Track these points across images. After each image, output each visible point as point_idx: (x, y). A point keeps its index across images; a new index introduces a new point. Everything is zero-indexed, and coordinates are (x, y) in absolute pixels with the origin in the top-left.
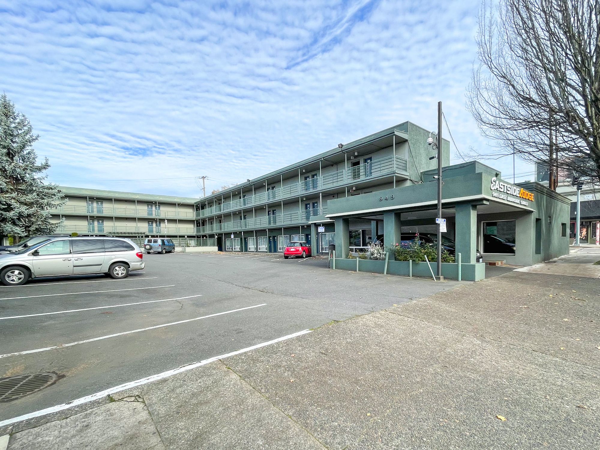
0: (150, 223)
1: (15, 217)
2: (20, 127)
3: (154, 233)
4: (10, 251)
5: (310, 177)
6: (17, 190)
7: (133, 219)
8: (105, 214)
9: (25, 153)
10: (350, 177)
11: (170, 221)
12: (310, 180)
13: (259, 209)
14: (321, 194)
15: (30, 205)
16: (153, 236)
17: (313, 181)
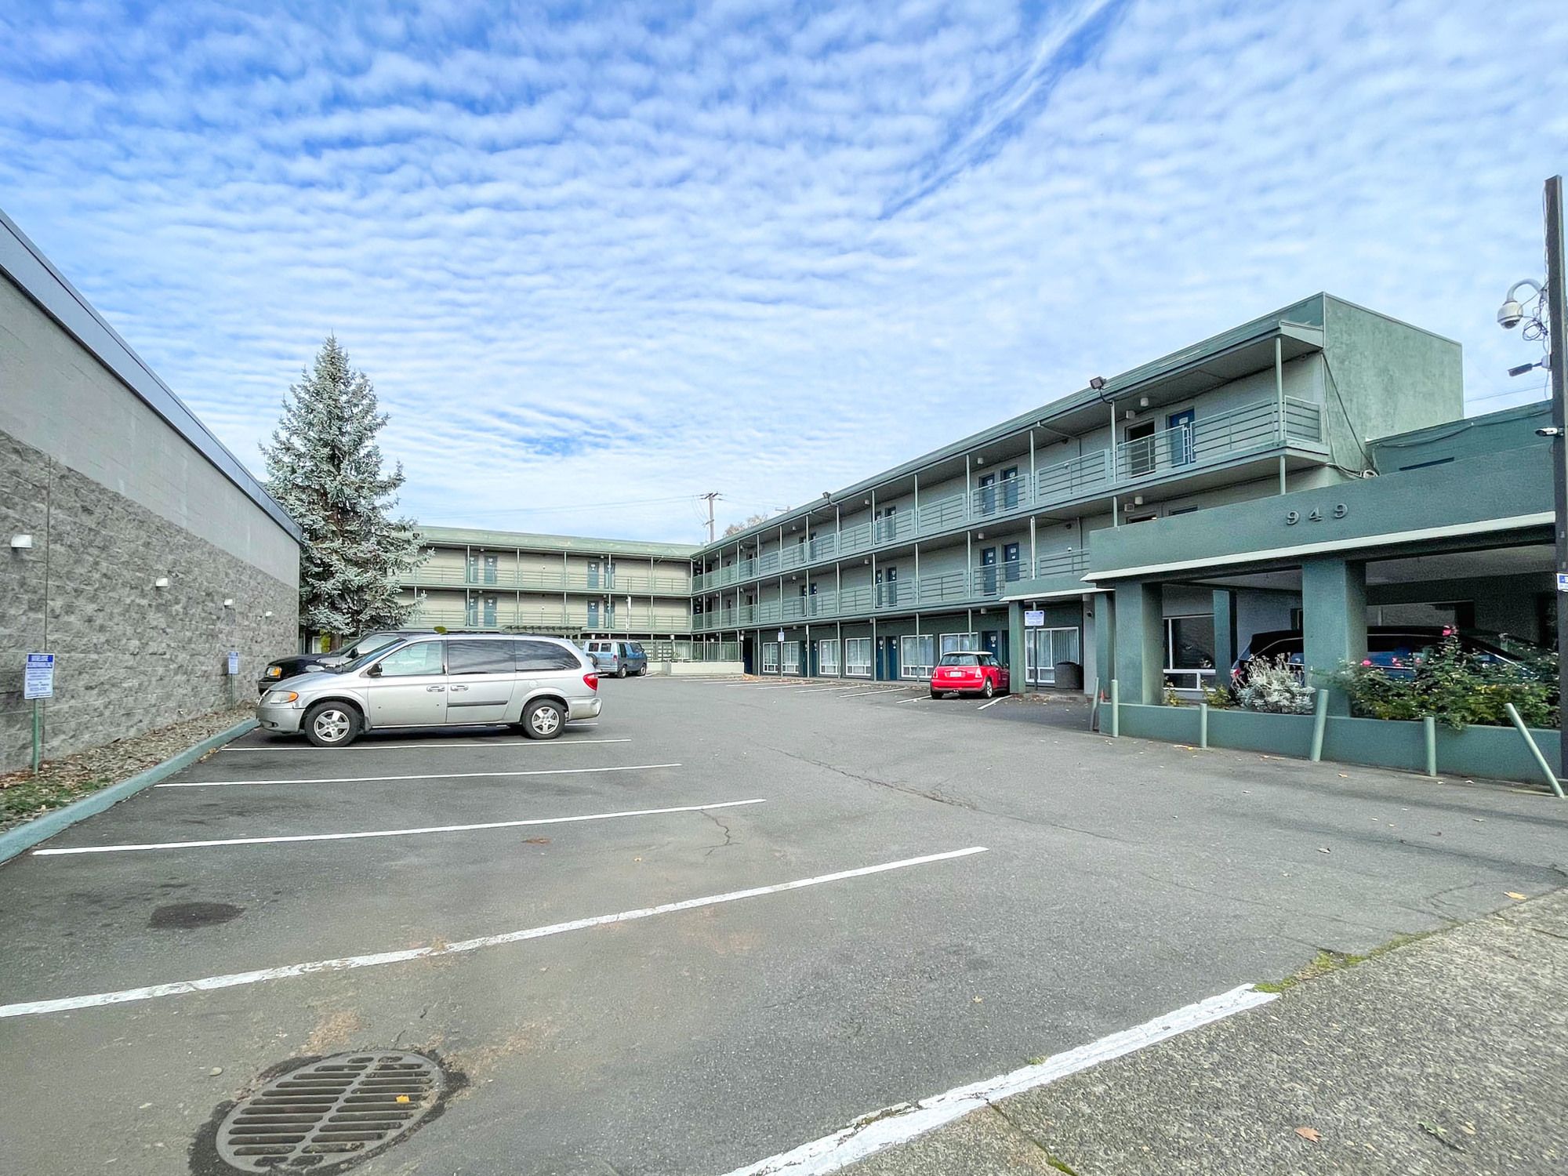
0: (593, 604)
1: (335, 592)
2: (355, 401)
3: (601, 630)
4: (324, 665)
5: (998, 476)
6: (343, 534)
7: (556, 596)
8: (502, 583)
9: (362, 455)
10: (1123, 469)
11: (641, 600)
12: (996, 485)
13: (853, 568)
14: (1032, 521)
15: (362, 564)
16: (598, 636)
17: (1005, 487)
